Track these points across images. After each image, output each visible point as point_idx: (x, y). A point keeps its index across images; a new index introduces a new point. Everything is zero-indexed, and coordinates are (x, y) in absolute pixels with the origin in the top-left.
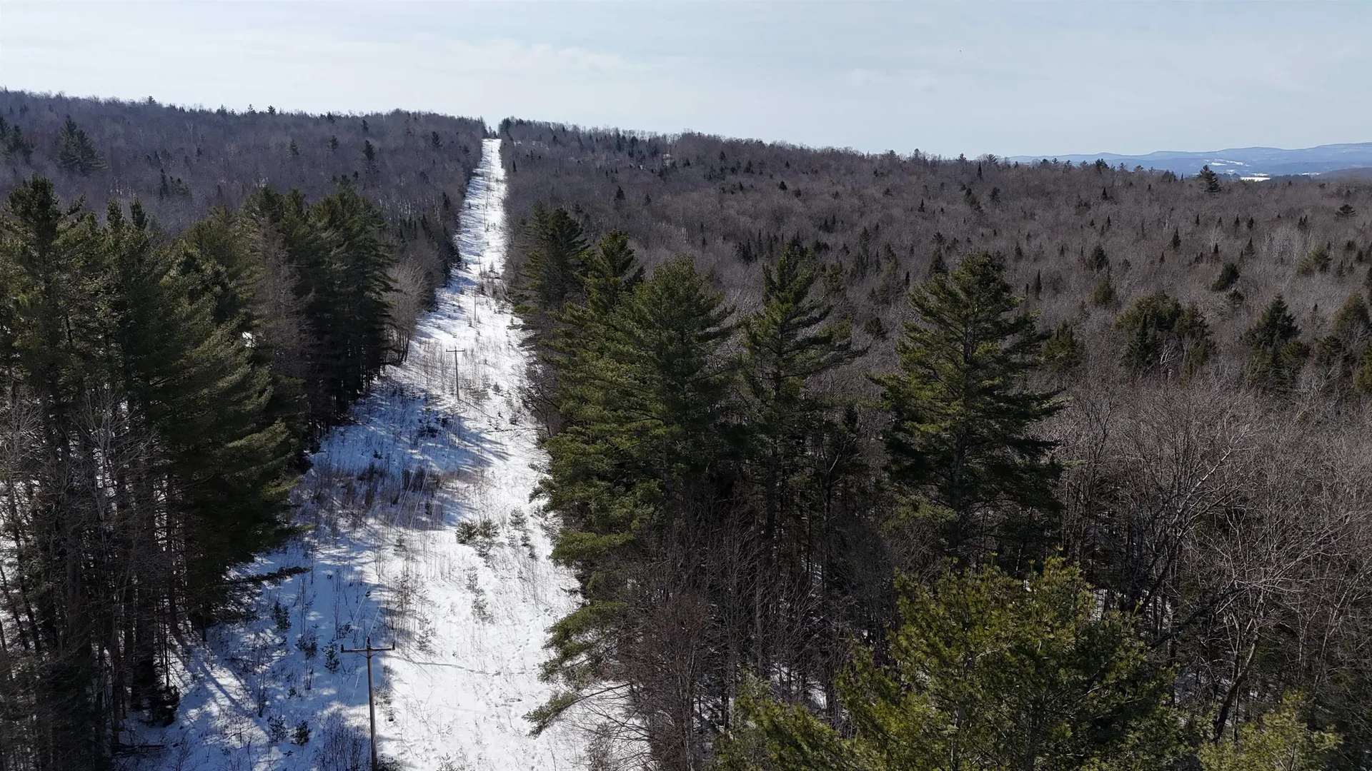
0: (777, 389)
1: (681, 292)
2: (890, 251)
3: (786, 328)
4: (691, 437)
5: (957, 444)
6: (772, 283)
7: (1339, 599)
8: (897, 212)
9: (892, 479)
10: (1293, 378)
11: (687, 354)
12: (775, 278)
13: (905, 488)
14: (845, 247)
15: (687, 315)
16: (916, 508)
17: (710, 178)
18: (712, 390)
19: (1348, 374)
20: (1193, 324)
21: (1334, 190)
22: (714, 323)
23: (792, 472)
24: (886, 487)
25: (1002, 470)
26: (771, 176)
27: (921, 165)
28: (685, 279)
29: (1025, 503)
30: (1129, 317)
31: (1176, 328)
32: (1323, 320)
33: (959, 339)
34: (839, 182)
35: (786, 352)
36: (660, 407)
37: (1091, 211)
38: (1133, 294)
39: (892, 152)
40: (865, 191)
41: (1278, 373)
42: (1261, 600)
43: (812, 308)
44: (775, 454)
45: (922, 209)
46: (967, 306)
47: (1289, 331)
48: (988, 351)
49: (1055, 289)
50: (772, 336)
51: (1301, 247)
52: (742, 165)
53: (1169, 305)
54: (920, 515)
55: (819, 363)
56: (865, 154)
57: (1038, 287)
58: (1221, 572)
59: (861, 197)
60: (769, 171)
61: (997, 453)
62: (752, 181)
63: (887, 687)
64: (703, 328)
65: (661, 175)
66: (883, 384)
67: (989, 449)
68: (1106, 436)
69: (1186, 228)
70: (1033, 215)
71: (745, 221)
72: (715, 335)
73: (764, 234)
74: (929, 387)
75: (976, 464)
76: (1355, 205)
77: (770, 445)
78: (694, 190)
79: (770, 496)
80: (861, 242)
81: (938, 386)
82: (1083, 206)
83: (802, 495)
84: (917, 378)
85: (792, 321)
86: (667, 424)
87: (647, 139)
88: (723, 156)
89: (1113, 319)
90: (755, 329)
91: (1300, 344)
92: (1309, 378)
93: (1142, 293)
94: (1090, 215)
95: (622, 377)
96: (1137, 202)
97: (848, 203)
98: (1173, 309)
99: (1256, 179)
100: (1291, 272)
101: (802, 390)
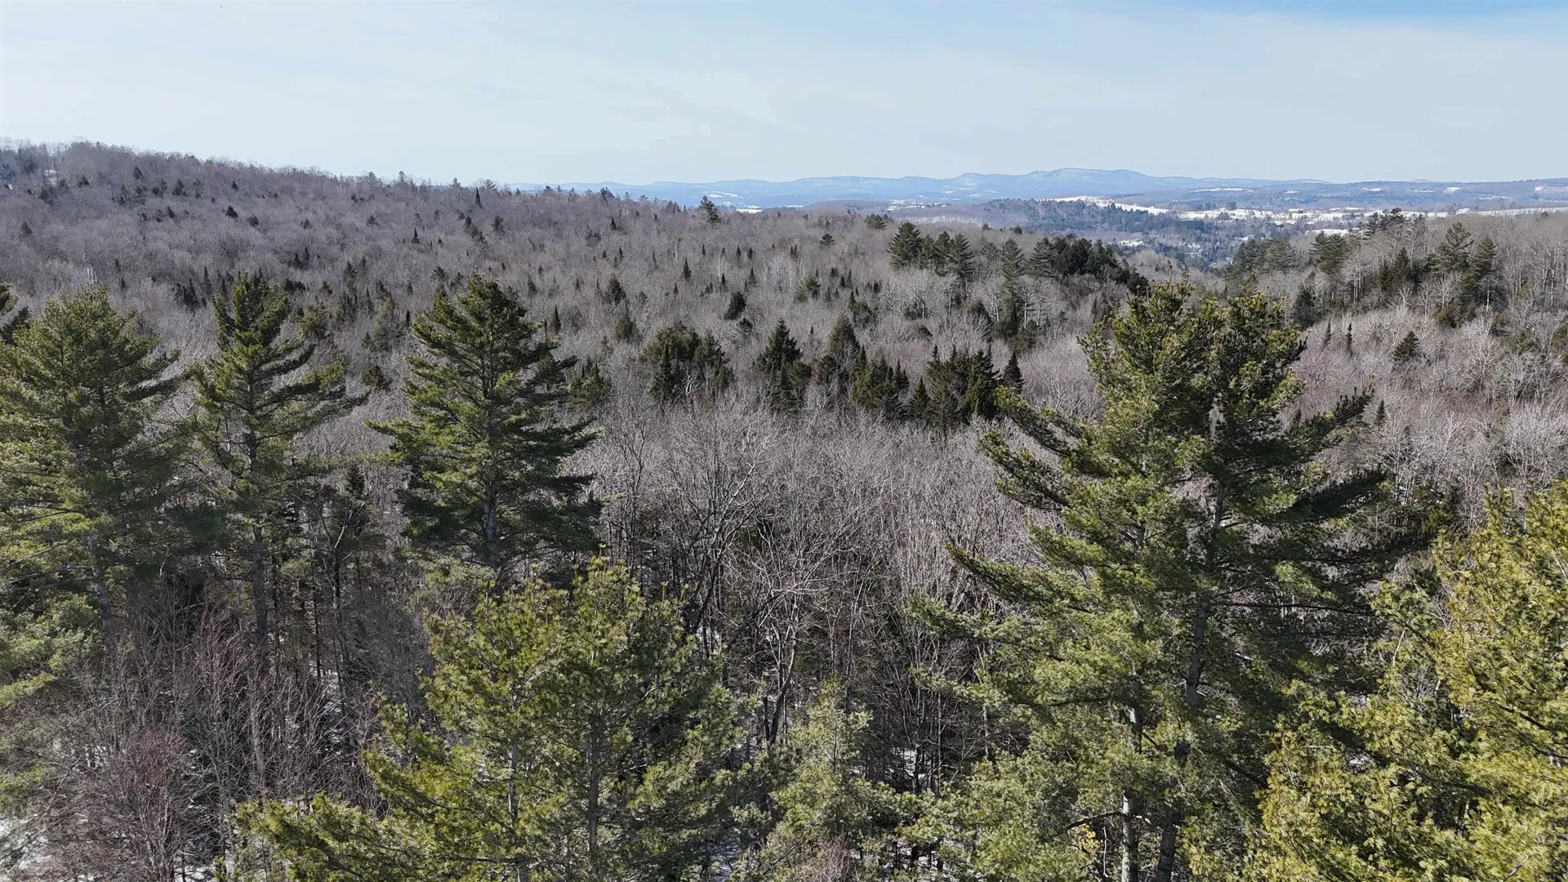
0: (252, 456)
1: (93, 334)
2: (383, 289)
3: (255, 377)
4: (131, 530)
5: (486, 493)
6: (228, 320)
7: (857, 592)
8: (386, 244)
9: (414, 546)
10: (801, 398)
11: (110, 418)
12: (233, 315)
13: (432, 552)
14: (326, 286)
15: (106, 367)
16: (446, 573)
17: (122, 202)
18: (155, 464)
19: (843, 391)
20: (711, 353)
21: (816, 221)
22: (152, 373)
23: (285, 558)
24: (408, 554)
25: (539, 515)
26: (213, 200)
27: (406, 190)
28: (95, 317)
29: (567, 548)
30: (651, 349)
31: (696, 358)
32: (819, 343)
33: (475, 372)
34: (307, 209)
35: (260, 408)
36: (76, 493)
37: (602, 242)
38: (653, 326)
39: (371, 174)
40: (343, 219)
41: (788, 394)
42: (795, 606)
43: (289, 350)
44: (259, 537)
45: (416, 240)
46: (480, 335)
47: (794, 354)
48: (510, 383)
49: (574, 324)
50: (238, 388)
51: (794, 274)
52: (168, 186)
53: (687, 335)
54: (451, 579)
55: (306, 418)
56: (338, 177)
57: (557, 325)
58: (759, 586)
59: (339, 227)
60: (209, 193)
61: (532, 497)
62: (186, 205)
63: (427, 745)
64: (132, 383)
65: (44, 196)
66: (392, 432)
67: (522, 494)
68: (642, 467)
69: (694, 259)
70: (542, 246)
71: (182, 257)
72: (152, 391)
73: (212, 273)
74: (447, 430)
75: (511, 513)
76: (833, 234)
77: (248, 526)
78: (99, 217)
79: (256, 593)
80: (345, 280)
81: (458, 428)
82: (594, 237)
83: (303, 586)
84: (431, 421)
85: (263, 368)
86: (91, 516)
87: (16, 149)
88: (138, 174)
89: (636, 352)
90: (212, 380)
91: (804, 366)
92: (814, 395)
93: (660, 325)
94: (602, 246)
95: (9, 458)
96: (646, 233)
97: (323, 234)
98: (691, 338)
99: (751, 211)
100: (790, 299)
101: (287, 453)
